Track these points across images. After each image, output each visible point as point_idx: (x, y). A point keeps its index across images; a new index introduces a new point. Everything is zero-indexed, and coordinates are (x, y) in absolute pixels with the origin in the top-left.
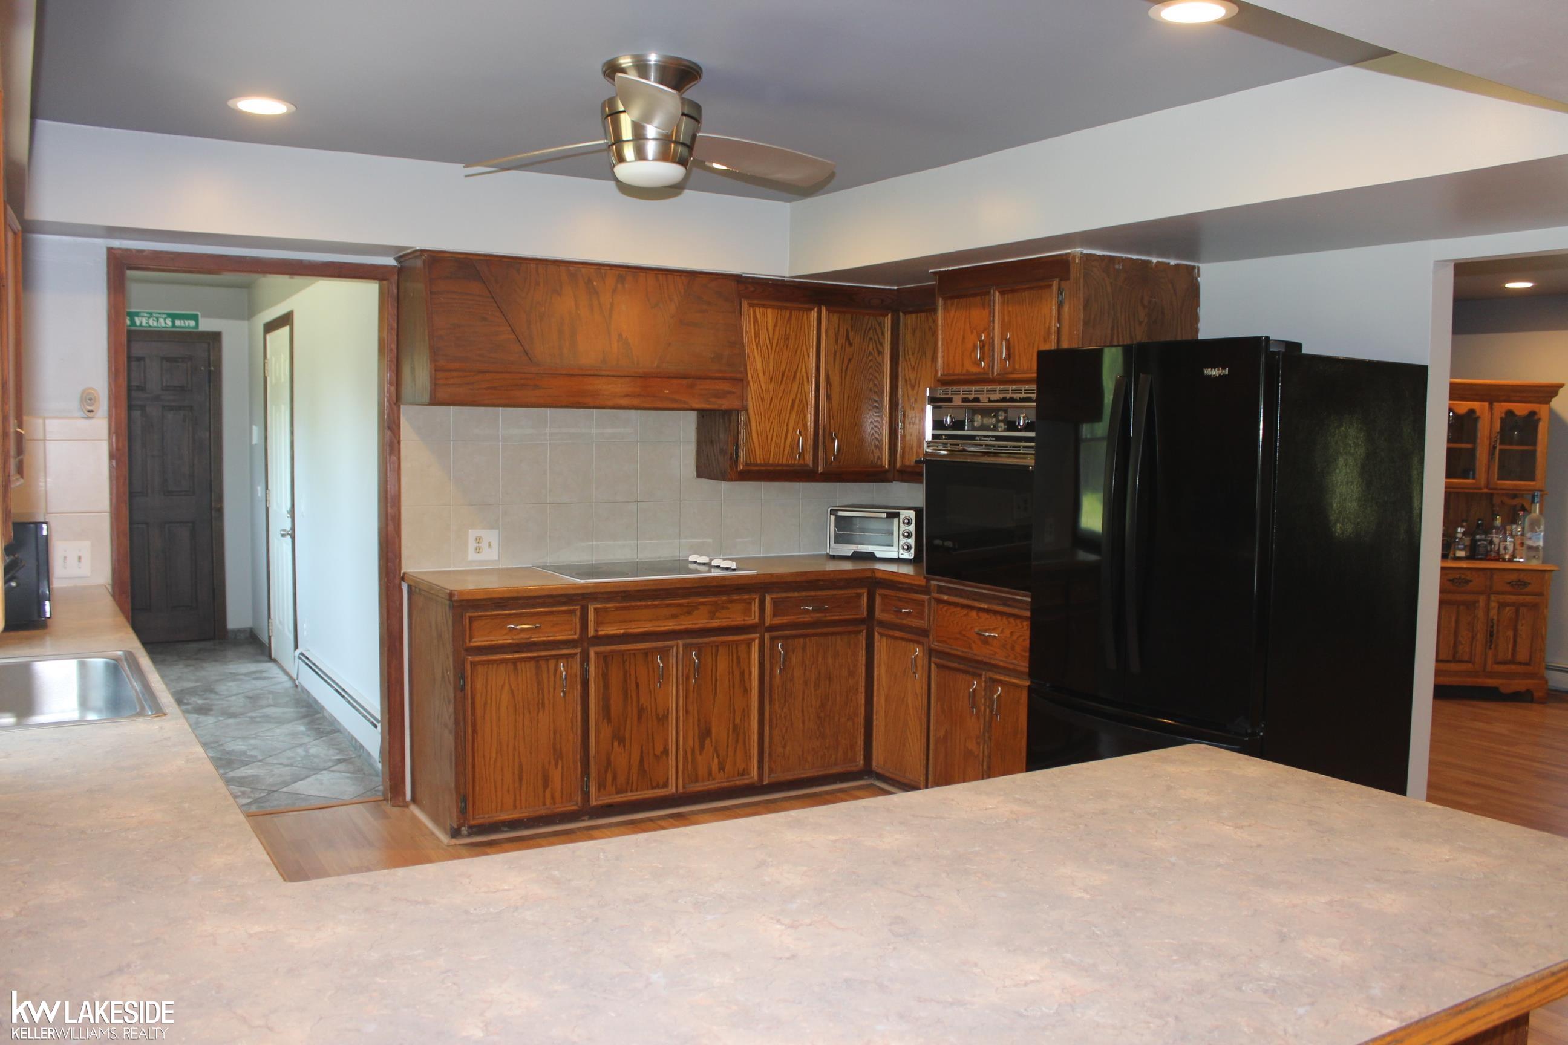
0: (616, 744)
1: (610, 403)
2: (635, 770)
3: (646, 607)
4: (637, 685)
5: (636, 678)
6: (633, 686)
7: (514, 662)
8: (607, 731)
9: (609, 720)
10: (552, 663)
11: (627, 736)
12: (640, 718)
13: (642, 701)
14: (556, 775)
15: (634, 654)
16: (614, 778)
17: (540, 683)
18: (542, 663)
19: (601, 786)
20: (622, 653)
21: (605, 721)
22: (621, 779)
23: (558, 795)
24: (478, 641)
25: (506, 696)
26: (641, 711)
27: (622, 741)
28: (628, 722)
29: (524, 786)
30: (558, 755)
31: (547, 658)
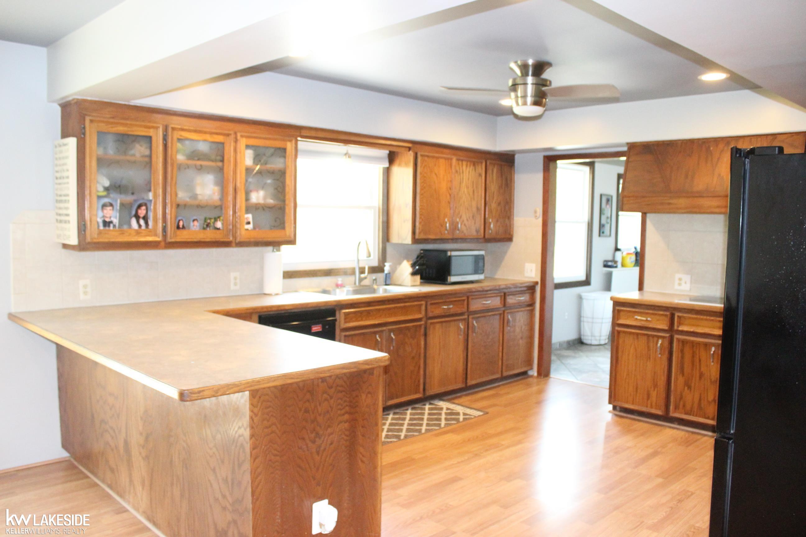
0: (686, 388)
1: (709, 211)
2: (696, 405)
3: (706, 320)
4: (700, 361)
5: (699, 356)
6: (698, 361)
7: (637, 334)
8: (681, 380)
9: (683, 375)
10: (655, 339)
11: (693, 385)
12: (700, 378)
13: (702, 369)
14: (654, 394)
15: (699, 344)
16: (684, 406)
17: (648, 347)
18: (651, 338)
19: (676, 408)
20: (692, 342)
21: (681, 375)
22: (688, 407)
23: (654, 404)
24: (621, 321)
25: (632, 350)
26: (701, 375)
27: (689, 387)
28: (694, 379)
29: (638, 395)
30: (655, 386)
31: (653, 336)
